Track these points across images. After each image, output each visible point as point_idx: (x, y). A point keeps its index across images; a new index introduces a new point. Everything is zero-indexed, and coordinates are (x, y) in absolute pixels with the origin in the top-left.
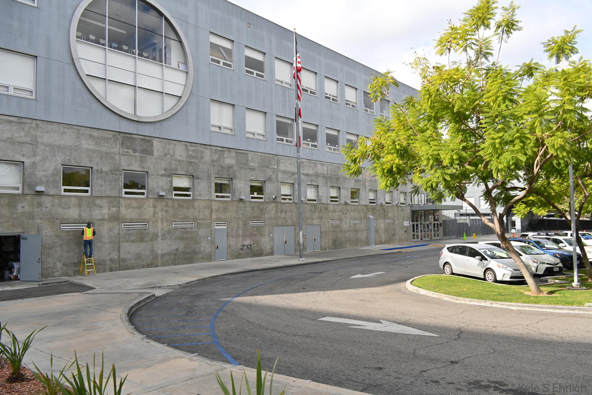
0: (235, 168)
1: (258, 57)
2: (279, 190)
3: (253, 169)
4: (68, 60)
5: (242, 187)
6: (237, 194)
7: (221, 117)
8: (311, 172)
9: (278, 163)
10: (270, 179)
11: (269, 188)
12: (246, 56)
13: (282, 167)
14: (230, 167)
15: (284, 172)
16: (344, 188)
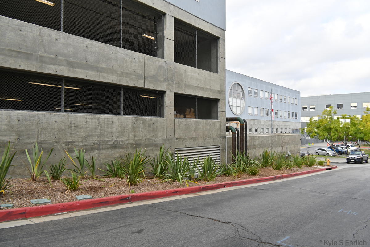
0: (253, 125)
1: (256, 91)
2: (261, 130)
3: (256, 125)
4: (228, 103)
5: (254, 130)
6: (253, 133)
7: (250, 111)
8: (267, 124)
9: (260, 122)
10: (259, 127)
11: (259, 130)
12: (255, 92)
13: (261, 124)
14: (252, 125)
15: (262, 125)
16: (275, 128)
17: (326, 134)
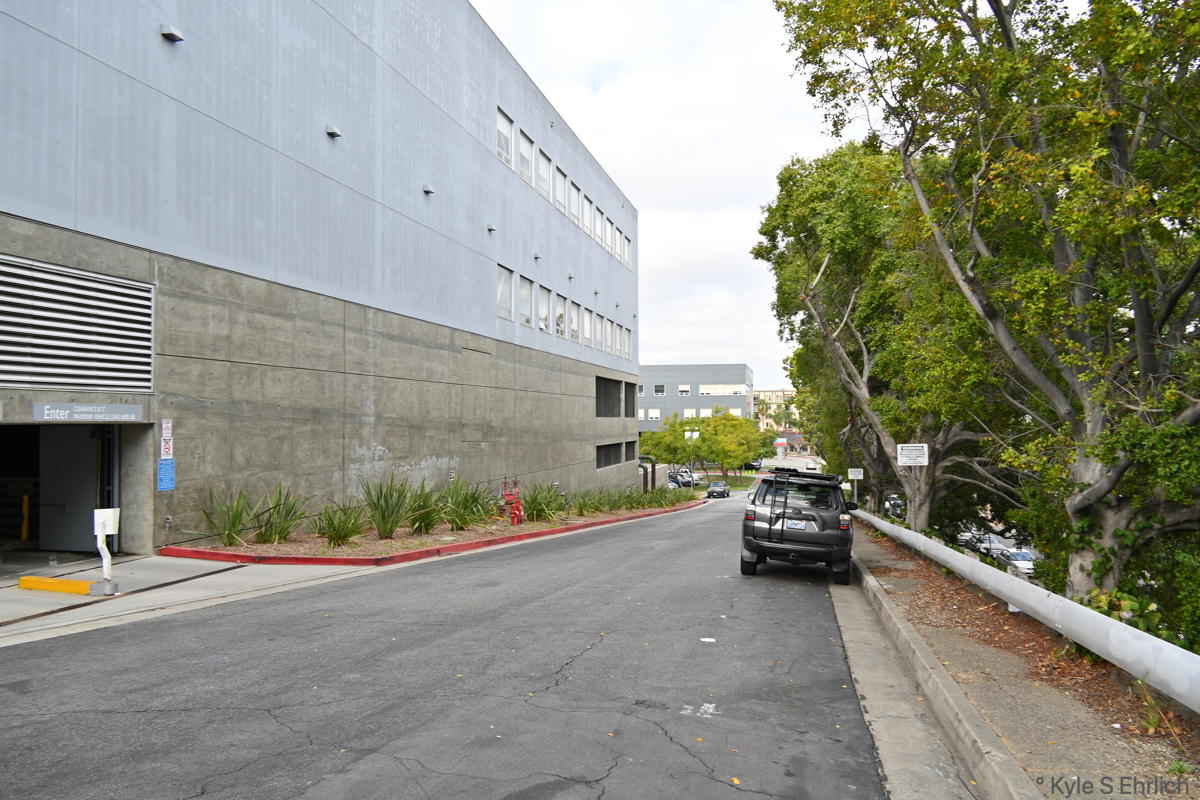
17: (670, 457)
